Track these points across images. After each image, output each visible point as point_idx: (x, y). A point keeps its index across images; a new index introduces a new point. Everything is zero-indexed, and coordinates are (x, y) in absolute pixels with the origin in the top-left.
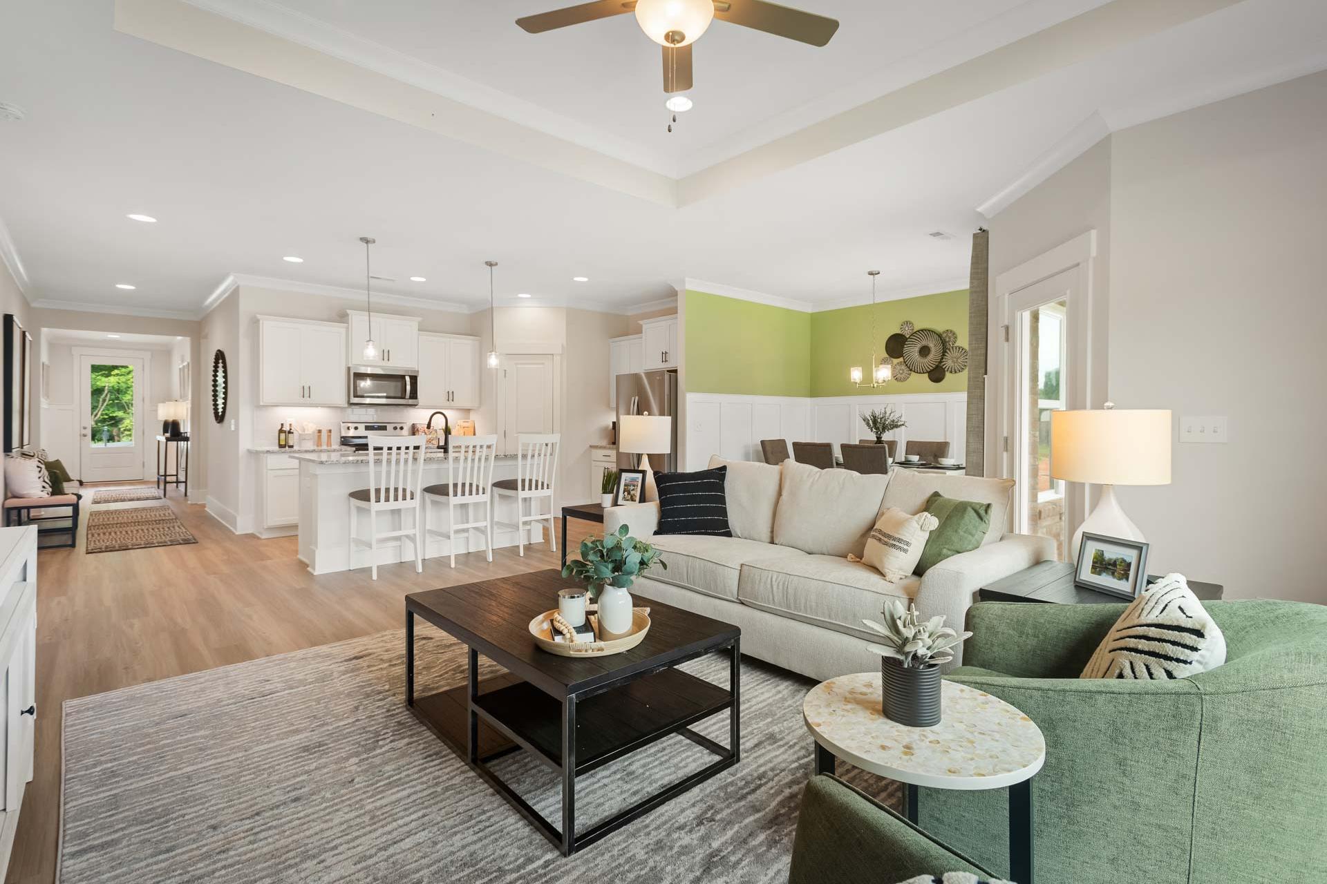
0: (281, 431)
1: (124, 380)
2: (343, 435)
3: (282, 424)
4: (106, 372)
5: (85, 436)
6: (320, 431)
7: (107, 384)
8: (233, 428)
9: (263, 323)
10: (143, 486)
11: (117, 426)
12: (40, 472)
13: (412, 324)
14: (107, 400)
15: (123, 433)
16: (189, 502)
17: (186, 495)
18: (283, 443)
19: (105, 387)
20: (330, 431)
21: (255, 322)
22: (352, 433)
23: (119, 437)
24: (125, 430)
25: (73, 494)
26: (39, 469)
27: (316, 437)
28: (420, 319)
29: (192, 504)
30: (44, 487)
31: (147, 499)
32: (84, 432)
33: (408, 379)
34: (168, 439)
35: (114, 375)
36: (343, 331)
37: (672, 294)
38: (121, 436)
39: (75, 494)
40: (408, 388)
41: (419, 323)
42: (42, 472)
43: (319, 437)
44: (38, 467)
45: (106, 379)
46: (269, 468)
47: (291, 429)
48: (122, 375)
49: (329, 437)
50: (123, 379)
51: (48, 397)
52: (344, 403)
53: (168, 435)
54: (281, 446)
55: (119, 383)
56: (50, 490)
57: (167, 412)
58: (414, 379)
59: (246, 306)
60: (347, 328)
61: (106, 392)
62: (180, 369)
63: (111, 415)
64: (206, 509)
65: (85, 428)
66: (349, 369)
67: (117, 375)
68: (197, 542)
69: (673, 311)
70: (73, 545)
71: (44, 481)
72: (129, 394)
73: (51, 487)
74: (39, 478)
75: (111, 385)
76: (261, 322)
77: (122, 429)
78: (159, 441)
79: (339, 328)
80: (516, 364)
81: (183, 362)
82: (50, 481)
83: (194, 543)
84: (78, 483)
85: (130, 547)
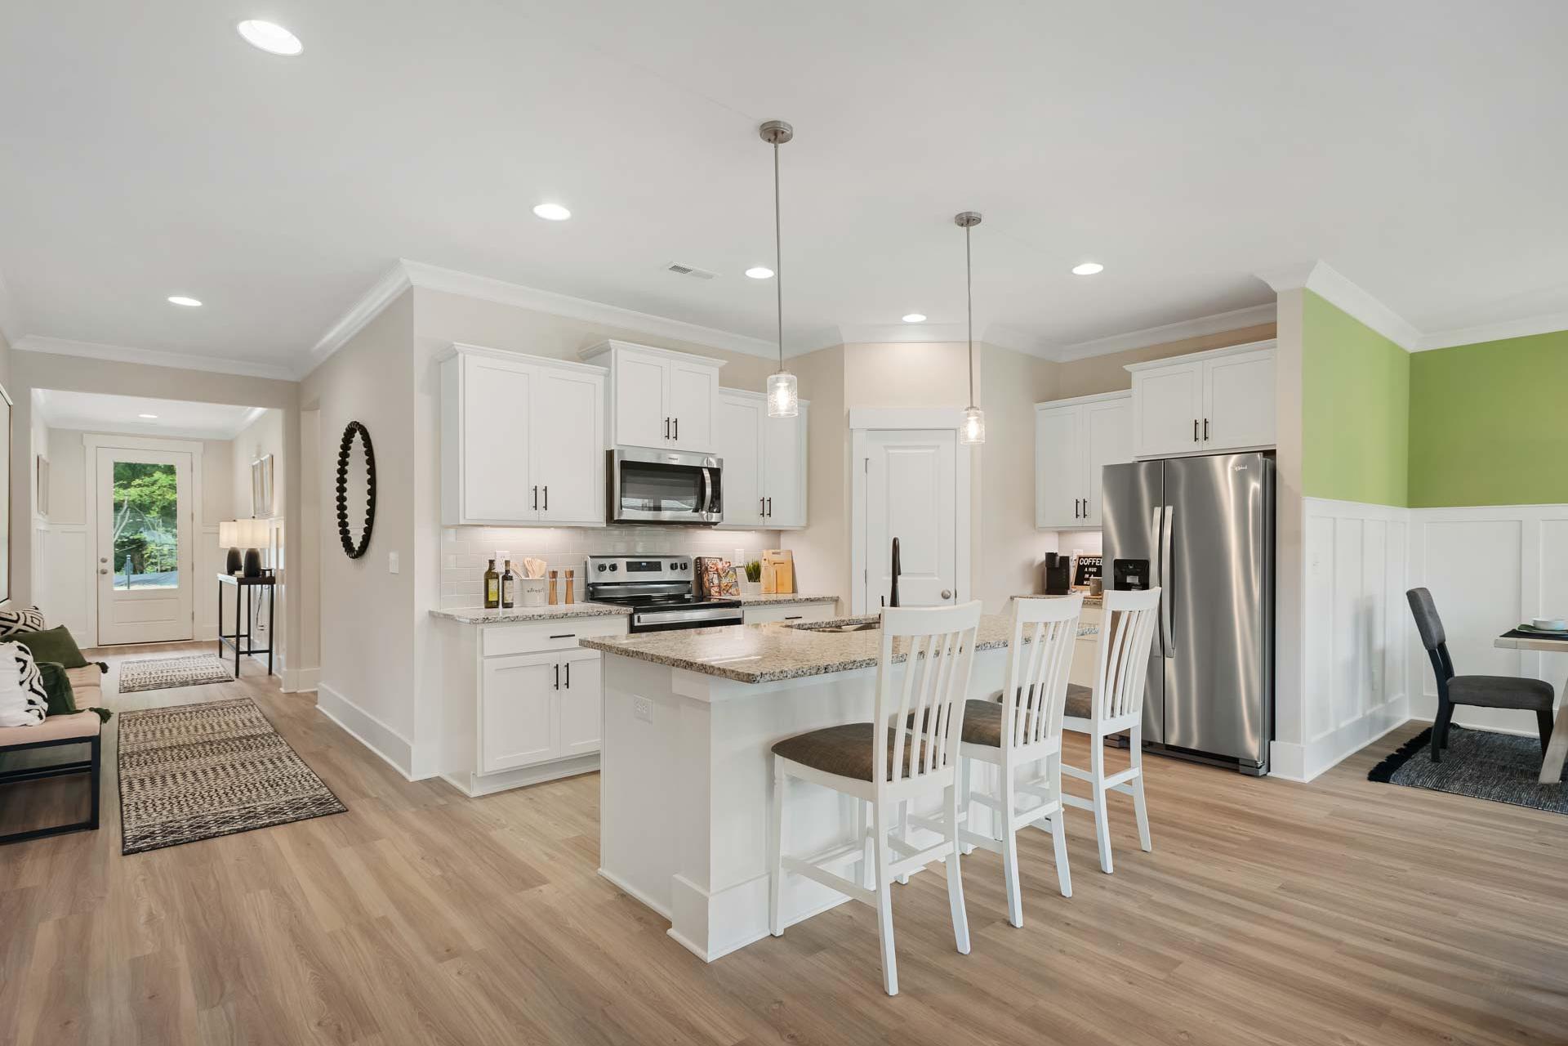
0: (490, 575)
1: (148, 492)
2: (591, 580)
3: (491, 562)
4: (125, 482)
5: (104, 572)
6: (554, 574)
7: (127, 498)
8: (394, 568)
9: (464, 358)
10: (196, 653)
11: (141, 551)
12: (22, 670)
13: (712, 370)
14: (127, 518)
15: (147, 560)
16: (282, 690)
17: (270, 673)
18: (492, 598)
19: (124, 501)
20: (572, 573)
21: (446, 358)
22: (608, 576)
23: (143, 566)
24: (149, 557)
25: (91, 709)
26: (22, 664)
27: (548, 586)
28: (724, 362)
29: (289, 694)
30: (31, 702)
31: (209, 681)
32: (102, 566)
33: (707, 474)
34: (241, 582)
35: (135, 486)
36: (600, 381)
37: (1267, 298)
38: (145, 565)
39: (97, 711)
40: (709, 491)
41: (722, 370)
42: (27, 670)
43: (554, 585)
44: (18, 660)
45: (125, 492)
46: (486, 654)
47: (507, 572)
48: (145, 486)
49: (569, 584)
50: (147, 490)
51: (47, 513)
52: (602, 520)
53: (241, 573)
54: (490, 605)
55: (141, 496)
56: (45, 706)
57: (237, 536)
58: (716, 473)
59: (426, 329)
60: (607, 375)
61: (125, 507)
62: (253, 467)
63: (131, 537)
64: (317, 706)
65: (104, 561)
66: (610, 455)
67: (140, 485)
68: (347, 811)
69: (1268, 332)
70: (93, 824)
71: (32, 690)
72: (155, 510)
73: (45, 700)
74: (21, 683)
75: (131, 499)
76: (461, 356)
77: (146, 556)
78: (221, 582)
79: (589, 376)
80: (886, 447)
81: (259, 455)
82: (44, 688)
83: (340, 812)
84: (98, 667)
85: (214, 830)
